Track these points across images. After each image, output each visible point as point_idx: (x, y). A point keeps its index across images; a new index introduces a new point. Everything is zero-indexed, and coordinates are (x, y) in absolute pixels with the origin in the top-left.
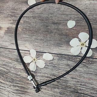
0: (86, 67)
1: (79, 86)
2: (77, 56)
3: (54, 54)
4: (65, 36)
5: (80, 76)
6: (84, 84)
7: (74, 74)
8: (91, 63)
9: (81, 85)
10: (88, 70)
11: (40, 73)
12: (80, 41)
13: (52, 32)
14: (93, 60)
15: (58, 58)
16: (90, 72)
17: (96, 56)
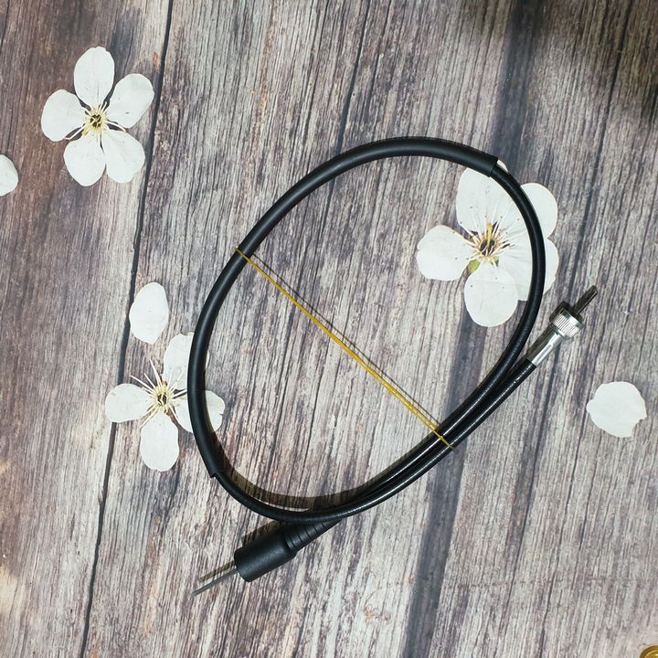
0: (205, 105)
1: (299, 142)
2: (148, 148)
3: (134, 277)
4: (49, 212)
5: (250, 135)
6: (289, 116)
7: (236, 167)
8: (182, 82)
9: (293, 133)
10: (220, 97)
11: (235, 367)
12: (77, 135)
13: (27, 277)
14: (172, 68)
15: (155, 255)
16: (229, 87)
17: (149, 57)
